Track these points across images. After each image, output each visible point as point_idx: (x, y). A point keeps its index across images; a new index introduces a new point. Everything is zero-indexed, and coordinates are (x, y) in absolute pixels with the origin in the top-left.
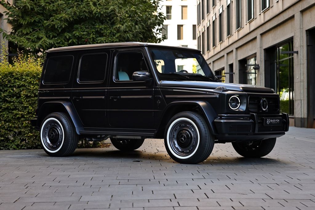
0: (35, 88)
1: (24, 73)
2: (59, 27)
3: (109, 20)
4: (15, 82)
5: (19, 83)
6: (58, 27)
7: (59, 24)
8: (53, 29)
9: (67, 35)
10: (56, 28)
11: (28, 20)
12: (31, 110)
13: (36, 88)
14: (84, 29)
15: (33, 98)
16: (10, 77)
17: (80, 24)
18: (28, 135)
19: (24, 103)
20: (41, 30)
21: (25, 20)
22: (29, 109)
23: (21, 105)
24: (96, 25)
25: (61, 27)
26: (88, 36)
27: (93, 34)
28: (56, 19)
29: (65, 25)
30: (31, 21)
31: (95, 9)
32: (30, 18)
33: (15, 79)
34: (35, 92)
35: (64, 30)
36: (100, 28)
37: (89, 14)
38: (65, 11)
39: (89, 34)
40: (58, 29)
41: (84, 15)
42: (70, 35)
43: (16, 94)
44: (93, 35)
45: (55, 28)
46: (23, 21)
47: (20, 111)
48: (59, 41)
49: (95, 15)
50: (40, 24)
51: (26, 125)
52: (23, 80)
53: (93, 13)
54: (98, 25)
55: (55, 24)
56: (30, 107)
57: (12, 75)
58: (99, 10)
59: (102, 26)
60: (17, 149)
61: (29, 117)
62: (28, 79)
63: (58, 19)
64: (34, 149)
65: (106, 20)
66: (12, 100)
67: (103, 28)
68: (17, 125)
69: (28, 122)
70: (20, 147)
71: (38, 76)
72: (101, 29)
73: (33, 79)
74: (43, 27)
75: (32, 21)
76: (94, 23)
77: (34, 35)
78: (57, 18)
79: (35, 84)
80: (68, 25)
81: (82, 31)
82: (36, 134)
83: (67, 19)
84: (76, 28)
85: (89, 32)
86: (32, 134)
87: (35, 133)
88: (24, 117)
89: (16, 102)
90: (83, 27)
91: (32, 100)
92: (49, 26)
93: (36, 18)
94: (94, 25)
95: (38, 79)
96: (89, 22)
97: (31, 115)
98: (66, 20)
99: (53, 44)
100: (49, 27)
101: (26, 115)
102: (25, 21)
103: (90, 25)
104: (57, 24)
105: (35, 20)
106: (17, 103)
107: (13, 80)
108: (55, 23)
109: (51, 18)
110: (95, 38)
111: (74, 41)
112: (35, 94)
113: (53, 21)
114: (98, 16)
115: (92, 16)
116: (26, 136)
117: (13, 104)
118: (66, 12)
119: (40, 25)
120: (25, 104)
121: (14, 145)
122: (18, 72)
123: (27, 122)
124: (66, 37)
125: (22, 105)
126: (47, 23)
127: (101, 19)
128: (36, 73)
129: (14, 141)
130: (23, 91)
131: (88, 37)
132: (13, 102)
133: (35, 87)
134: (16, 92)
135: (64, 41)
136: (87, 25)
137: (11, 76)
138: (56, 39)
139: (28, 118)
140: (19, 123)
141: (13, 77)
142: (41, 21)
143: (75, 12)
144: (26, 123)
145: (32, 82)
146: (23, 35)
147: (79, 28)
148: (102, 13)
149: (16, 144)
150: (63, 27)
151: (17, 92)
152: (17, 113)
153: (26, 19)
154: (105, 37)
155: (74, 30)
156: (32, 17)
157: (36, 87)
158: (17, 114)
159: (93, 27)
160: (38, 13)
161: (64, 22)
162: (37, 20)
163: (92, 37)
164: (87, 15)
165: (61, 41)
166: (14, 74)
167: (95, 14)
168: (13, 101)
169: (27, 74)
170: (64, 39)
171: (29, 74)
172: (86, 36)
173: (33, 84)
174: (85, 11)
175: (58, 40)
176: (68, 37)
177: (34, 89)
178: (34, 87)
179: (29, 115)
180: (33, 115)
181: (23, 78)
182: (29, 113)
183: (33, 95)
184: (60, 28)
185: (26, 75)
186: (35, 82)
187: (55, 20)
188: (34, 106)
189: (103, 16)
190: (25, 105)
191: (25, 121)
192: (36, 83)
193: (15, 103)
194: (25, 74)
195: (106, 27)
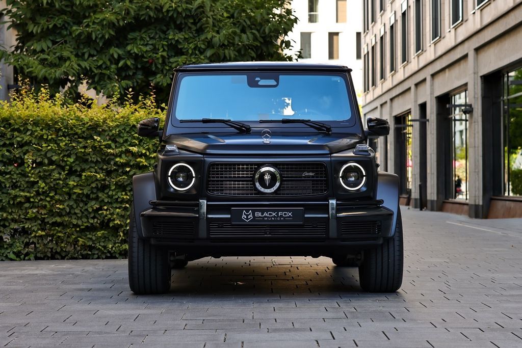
0: (49, 148)
1: (29, 120)
2: (99, 37)
3: (192, 23)
4: (13, 137)
5: (21, 138)
6: (96, 37)
7: (98, 32)
8: (88, 40)
9: (115, 52)
10: (94, 39)
11: (43, 25)
12: (43, 188)
13: (52, 148)
14: (147, 41)
15: (46, 168)
16: (4, 127)
17: (140, 31)
18: (37, 235)
19: (29, 175)
20: (68, 42)
21: (36, 23)
22: (39, 187)
23: (24, 179)
24: (169, 34)
25: (103, 36)
26: (153, 53)
27: (164, 50)
28: (94, 23)
29: (110, 34)
30: (48, 27)
31: (168, 4)
32: (47, 21)
33: (14, 130)
34: (49, 155)
35: (108, 44)
36: (176, 39)
37: (156, 13)
38: (111, 8)
39: (155, 50)
40: (98, 41)
41: (147, 14)
42: (120, 52)
43: (15, 158)
44: (162, 51)
45: (92, 39)
46: (35, 26)
47: (23, 191)
48: (100, 62)
49: (168, 13)
50: (66, 31)
51: (34, 216)
52: (29, 133)
53: (164, 10)
54: (172, 33)
55: (92, 31)
56: (40, 182)
57: (7, 124)
58: (175, 4)
59: (180, 36)
60: (16, 260)
61: (39, 201)
62: (37, 131)
63: (98, 23)
64: (48, 259)
65: (186, 24)
66: (8, 169)
67: (181, 38)
68: (16, 215)
69: (36, 210)
70: (22, 257)
71: (56, 126)
72: (177, 41)
73: (46, 130)
74: (71, 37)
75: (50, 26)
76: (165, 28)
77: (56, 53)
78: (96, 21)
79: (50, 140)
80: (115, 33)
81: (143, 45)
82: (52, 232)
83: (113, 24)
84: (132, 39)
85: (157, 47)
86: (43, 233)
87: (50, 230)
88: (30, 202)
89: (15, 173)
90: (145, 36)
91: (45, 171)
92: (81, 35)
93: (58, 20)
94: (164, 32)
95: (56, 131)
96: (156, 27)
97: (42, 197)
98: (111, 25)
99: (88, 68)
100: (82, 37)
101: (33, 197)
102: (38, 27)
103: (158, 32)
104: (95, 31)
105: (55, 25)
106: (17, 174)
107: (10, 133)
108: (93, 29)
109: (85, 21)
110: (167, 57)
111: (129, 63)
112: (50, 159)
113: (88, 26)
114: (173, 15)
115: (161, 16)
116: (33, 235)
117: (10, 177)
118: (113, 9)
119: (65, 33)
120: (31, 177)
121: (11, 253)
122: (19, 117)
123: (34, 211)
124: (112, 56)
125: (27, 179)
126: (77, 30)
127: (178, 22)
128: (52, 120)
129: (12, 245)
130: (28, 154)
131: (155, 55)
132: (9, 173)
133: (49, 146)
134: (15, 156)
135: (108, 63)
136: (152, 33)
137: (6, 126)
138: (95, 58)
139: (38, 203)
140: (20, 212)
141: (10, 127)
142: (66, 25)
143: (128, 9)
144: (33, 213)
145: (45, 137)
146: (35, 52)
147: (139, 38)
148: (180, 10)
149: (15, 250)
150: (107, 37)
151: (17, 156)
152: (18, 194)
153: (41, 23)
154: (185, 57)
155: (128, 42)
156: (52, 18)
157: (52, 145)
158: (16, 196)
159: (162, 36)
160: (62, 12)
161: (109, 28)
162: (60, 24)
163: (162, 56)
164: (152, 14)
165: (104, 63)
166: (12, 121)
167: (168, 11)
168: (11, 171)
169: (35, 121)
170: (109, 60)
171: (39, 121)
172: (151, 54)
173: (46, 141)
174: (148, 7)
175: (98, 61)
176: (116, 56)
177: (49, 150)
178: (47, 147)
179: (39, 198)
180: (46, 197)
181: (28, 130)
182: (38, 193)
183: (46, 161)
184: (101, 38)
185: (34, 123)
186: (50, 137)
187: (91, 24)
188: (48, 181)
189: (182, 15)
190: (32, 179)
191: (31, 208)
192: (52, 138)
193: (13, 175)
194: (32, 121)
195: (187, 37)
